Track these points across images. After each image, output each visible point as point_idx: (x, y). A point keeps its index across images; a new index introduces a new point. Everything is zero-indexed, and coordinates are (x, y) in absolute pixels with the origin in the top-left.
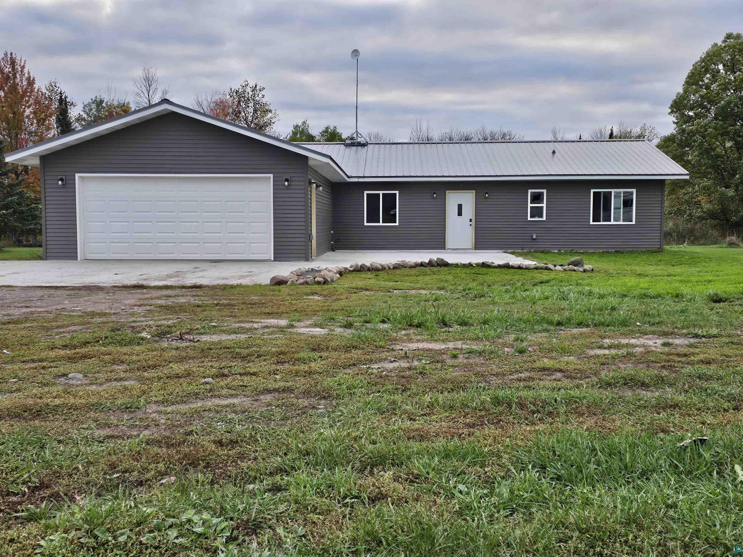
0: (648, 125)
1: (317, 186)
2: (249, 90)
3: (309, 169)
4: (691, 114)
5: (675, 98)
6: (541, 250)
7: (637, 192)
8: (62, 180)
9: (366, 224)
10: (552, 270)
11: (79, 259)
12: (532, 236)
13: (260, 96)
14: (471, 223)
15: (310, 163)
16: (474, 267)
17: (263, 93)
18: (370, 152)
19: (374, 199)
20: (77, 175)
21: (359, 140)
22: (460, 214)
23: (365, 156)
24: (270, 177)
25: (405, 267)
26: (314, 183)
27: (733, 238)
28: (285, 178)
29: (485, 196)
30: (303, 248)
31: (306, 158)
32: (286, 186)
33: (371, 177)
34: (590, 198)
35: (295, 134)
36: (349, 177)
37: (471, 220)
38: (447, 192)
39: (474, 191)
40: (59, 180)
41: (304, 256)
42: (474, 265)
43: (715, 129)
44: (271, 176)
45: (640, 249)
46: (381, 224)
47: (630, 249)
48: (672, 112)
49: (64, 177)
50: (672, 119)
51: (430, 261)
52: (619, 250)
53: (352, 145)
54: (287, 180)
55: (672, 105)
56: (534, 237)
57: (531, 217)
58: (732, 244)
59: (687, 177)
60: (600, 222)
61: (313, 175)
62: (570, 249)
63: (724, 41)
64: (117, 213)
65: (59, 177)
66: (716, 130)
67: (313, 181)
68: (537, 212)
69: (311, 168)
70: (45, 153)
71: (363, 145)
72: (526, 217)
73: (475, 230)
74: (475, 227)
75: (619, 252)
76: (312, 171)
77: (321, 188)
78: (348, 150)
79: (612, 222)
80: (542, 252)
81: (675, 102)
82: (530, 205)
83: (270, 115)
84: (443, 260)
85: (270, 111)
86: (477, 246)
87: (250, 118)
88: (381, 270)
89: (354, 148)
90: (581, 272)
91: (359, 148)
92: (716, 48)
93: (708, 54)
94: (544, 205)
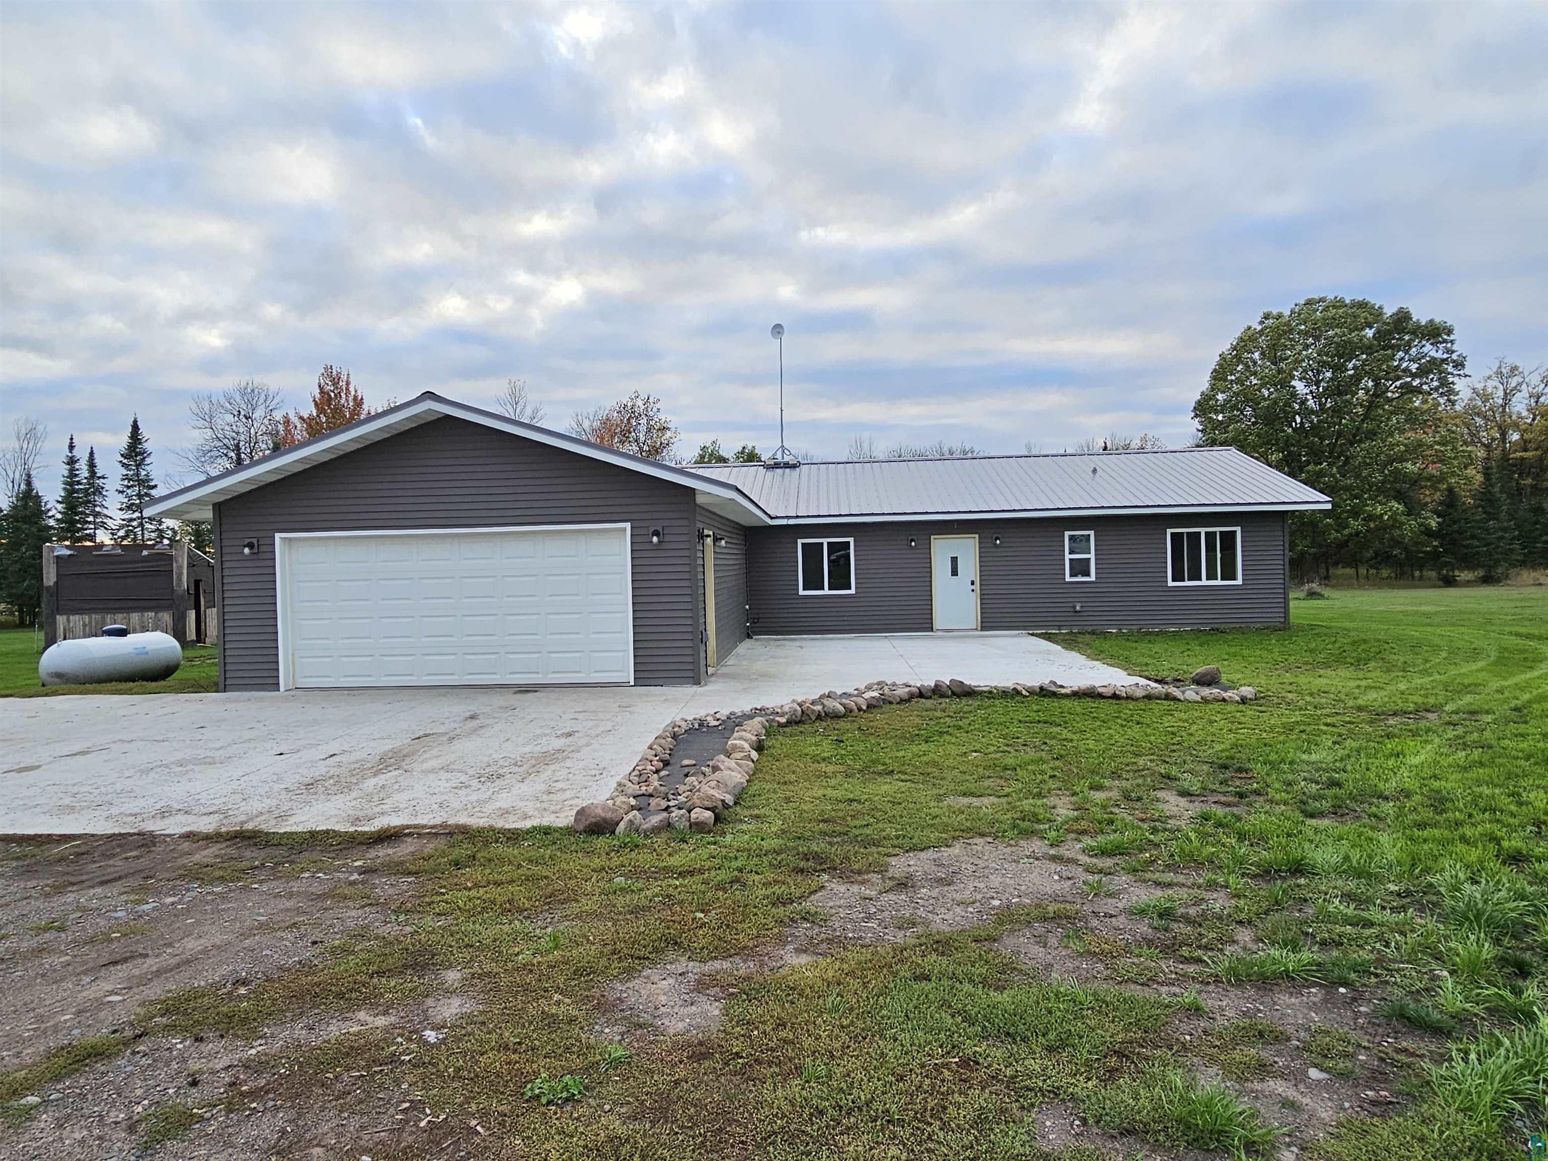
0: (1150, 436)
1: (716, 540)
2: (640, 403)
3: (698, 509)
4: (1220, 418)
5: (1199, 397)
6: (1090, 629)
7: (1242, 532)
8: (251, 546)
9: (802, 592)
10: (1179, 700)
11: (282, 687)
12: (1074, 607)
13: (655, 410)
14: (973, 587)
15: (700, 499)
16: (1025, 696)
17: (658, 405)
18: (804, 478)
19: (812, 552)
20: (278, 536)
21: (787, 459)
22: (955, 572)
23: (797, 482)
24: (625, 529)
25: (891, 703)
26: (708, 536)
27: (1314, 585)
28: (652, 530)
29: (996, 544)
30: (690, 659)
31: (692, 491)
32: (656, 545)
33: (808, 516)
34: (1166, 544)
35: (702, 457)
36: (772, 518)
37: (973, 583)
38: (932, 537)
39: (977, 536)
40: (245, 546)
41: (691, 674)
42: (1024, 692)
43: (1259, 435)
44: (628, 525)
45: (1252, 625)
46: (826, 591)
47: (1235, 625)
48: (1196, 416)
49: (255, 541)
50: (1196, 424)
51: (936, 686)
52: (1217, 626)
53: (777, 466)
54: (656, 533)
55: (1195, 408)
56: (1078, 608)
57: (1071, 576)
58: (1312, 595)
59: (1329, 506)
60: (1183, 580)
61: (708, 521)
62: (1138, 627)
63: (1261, 323)
64: (354, 603)
65: (247, 541)
66: (1260, 437)
67: (706, 532)
68: (1080, 568)
69: (704, 508)
70: (222, 498)
71: (794, 467)
72: (1061, 577)
73: (981, 599)
74: (981, 595)
75: (1218, 630)
76: (704, 512)
77: (723, 542)
78: (770, 474)
79: (1204, 582)
80: (1093, 633)
81: (1199, 403)
82: (1068, 557)
83: (668, 434)
84: (962, 683)
85: (668, 429)
86: (984, 625)
87: (642, 439)
88: (844, 716)
89: (779, 471)
90: (1237, 702)
91: (787, 470)
92: (1250, 333)
93: (1241, 339)
94: (1092, 556)
